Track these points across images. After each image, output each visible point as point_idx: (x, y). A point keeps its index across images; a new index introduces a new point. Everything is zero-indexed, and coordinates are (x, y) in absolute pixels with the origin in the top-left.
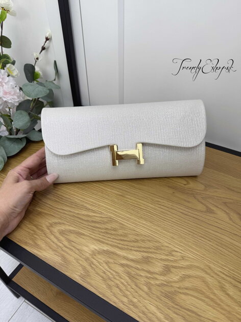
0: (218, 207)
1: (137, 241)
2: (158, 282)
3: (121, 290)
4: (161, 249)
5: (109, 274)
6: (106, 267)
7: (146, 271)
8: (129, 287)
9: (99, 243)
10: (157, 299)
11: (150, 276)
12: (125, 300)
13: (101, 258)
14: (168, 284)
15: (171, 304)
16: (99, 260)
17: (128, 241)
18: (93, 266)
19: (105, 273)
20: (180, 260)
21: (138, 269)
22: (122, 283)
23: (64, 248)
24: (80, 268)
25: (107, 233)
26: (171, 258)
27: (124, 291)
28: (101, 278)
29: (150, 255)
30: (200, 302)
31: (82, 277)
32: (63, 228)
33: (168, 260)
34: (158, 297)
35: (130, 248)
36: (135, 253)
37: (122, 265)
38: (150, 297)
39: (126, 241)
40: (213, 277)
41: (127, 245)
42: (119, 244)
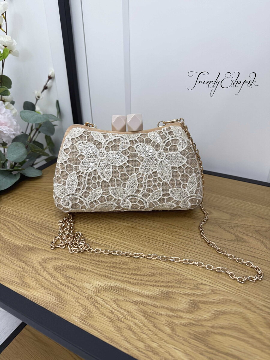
0: (249, 236)
1: (153, 275)
2: (183, 321)
3: (134, 333)
4: (185, 283)
5: (118, 314)
6: (115, 306)
7: (168, 309)
8: (145, 328)
9: (105, 278)
10: (184, 342)
11: (172, 314)
12: (141, 345)
13: (108, 296)
14: (197, 323)
15: (203, 347)
16: (105, 298)
17: (142, 275)
18: (97, 305)
19: (112, 313)
20: (209, 294)
21: (156, 307)
22: (136, 324)
23: (60, 286)
24: (80, 308)
25: (114, 267)
26: (199, 292)
27: (139, 333)
28: (108, 319)
29: (171, 290)
30: (242, 343)
31: (82, 319)
32: (59, 263)
33: (194, 294)
34: (185, 340)
35: (145, 283)
36: (151, 288)
37: (136, 303)
38: (174, 340)
39: (139, 275)
40: (255, 312)
41: (141, 280)
42: (131, 278)
